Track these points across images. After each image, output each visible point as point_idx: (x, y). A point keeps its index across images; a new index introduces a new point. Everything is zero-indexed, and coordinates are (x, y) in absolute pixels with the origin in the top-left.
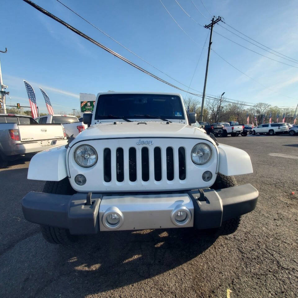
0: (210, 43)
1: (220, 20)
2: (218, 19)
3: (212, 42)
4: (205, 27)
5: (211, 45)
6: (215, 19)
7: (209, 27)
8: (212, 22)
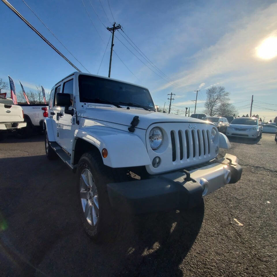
0: (113, 45)
1: (120, 28)
2: (118, 27)
3: (114, 45)
4: (108, 29)
5: (113, 47)
6: (116, 26)
7: (111, 30)
8: (113, 27)
